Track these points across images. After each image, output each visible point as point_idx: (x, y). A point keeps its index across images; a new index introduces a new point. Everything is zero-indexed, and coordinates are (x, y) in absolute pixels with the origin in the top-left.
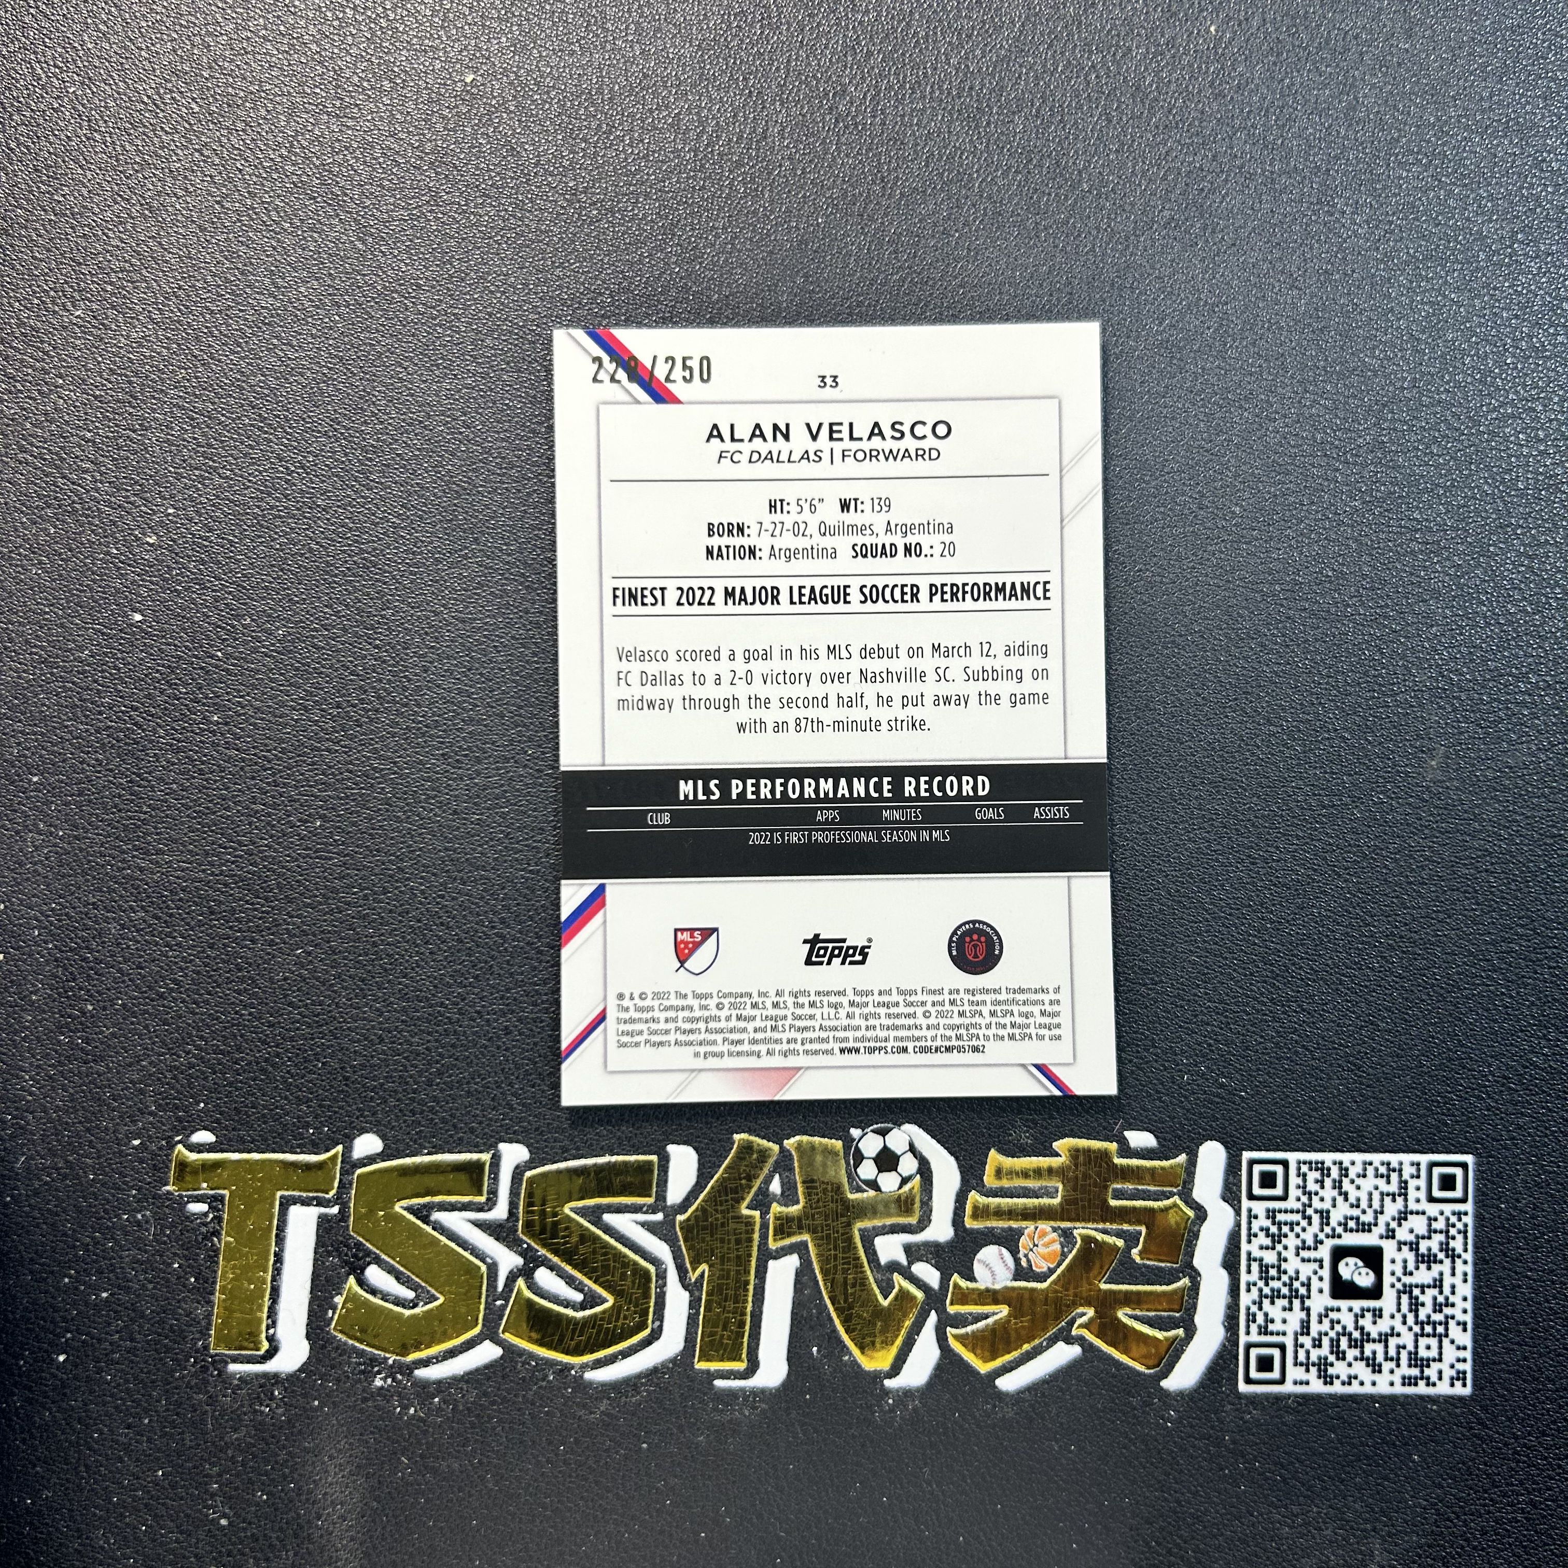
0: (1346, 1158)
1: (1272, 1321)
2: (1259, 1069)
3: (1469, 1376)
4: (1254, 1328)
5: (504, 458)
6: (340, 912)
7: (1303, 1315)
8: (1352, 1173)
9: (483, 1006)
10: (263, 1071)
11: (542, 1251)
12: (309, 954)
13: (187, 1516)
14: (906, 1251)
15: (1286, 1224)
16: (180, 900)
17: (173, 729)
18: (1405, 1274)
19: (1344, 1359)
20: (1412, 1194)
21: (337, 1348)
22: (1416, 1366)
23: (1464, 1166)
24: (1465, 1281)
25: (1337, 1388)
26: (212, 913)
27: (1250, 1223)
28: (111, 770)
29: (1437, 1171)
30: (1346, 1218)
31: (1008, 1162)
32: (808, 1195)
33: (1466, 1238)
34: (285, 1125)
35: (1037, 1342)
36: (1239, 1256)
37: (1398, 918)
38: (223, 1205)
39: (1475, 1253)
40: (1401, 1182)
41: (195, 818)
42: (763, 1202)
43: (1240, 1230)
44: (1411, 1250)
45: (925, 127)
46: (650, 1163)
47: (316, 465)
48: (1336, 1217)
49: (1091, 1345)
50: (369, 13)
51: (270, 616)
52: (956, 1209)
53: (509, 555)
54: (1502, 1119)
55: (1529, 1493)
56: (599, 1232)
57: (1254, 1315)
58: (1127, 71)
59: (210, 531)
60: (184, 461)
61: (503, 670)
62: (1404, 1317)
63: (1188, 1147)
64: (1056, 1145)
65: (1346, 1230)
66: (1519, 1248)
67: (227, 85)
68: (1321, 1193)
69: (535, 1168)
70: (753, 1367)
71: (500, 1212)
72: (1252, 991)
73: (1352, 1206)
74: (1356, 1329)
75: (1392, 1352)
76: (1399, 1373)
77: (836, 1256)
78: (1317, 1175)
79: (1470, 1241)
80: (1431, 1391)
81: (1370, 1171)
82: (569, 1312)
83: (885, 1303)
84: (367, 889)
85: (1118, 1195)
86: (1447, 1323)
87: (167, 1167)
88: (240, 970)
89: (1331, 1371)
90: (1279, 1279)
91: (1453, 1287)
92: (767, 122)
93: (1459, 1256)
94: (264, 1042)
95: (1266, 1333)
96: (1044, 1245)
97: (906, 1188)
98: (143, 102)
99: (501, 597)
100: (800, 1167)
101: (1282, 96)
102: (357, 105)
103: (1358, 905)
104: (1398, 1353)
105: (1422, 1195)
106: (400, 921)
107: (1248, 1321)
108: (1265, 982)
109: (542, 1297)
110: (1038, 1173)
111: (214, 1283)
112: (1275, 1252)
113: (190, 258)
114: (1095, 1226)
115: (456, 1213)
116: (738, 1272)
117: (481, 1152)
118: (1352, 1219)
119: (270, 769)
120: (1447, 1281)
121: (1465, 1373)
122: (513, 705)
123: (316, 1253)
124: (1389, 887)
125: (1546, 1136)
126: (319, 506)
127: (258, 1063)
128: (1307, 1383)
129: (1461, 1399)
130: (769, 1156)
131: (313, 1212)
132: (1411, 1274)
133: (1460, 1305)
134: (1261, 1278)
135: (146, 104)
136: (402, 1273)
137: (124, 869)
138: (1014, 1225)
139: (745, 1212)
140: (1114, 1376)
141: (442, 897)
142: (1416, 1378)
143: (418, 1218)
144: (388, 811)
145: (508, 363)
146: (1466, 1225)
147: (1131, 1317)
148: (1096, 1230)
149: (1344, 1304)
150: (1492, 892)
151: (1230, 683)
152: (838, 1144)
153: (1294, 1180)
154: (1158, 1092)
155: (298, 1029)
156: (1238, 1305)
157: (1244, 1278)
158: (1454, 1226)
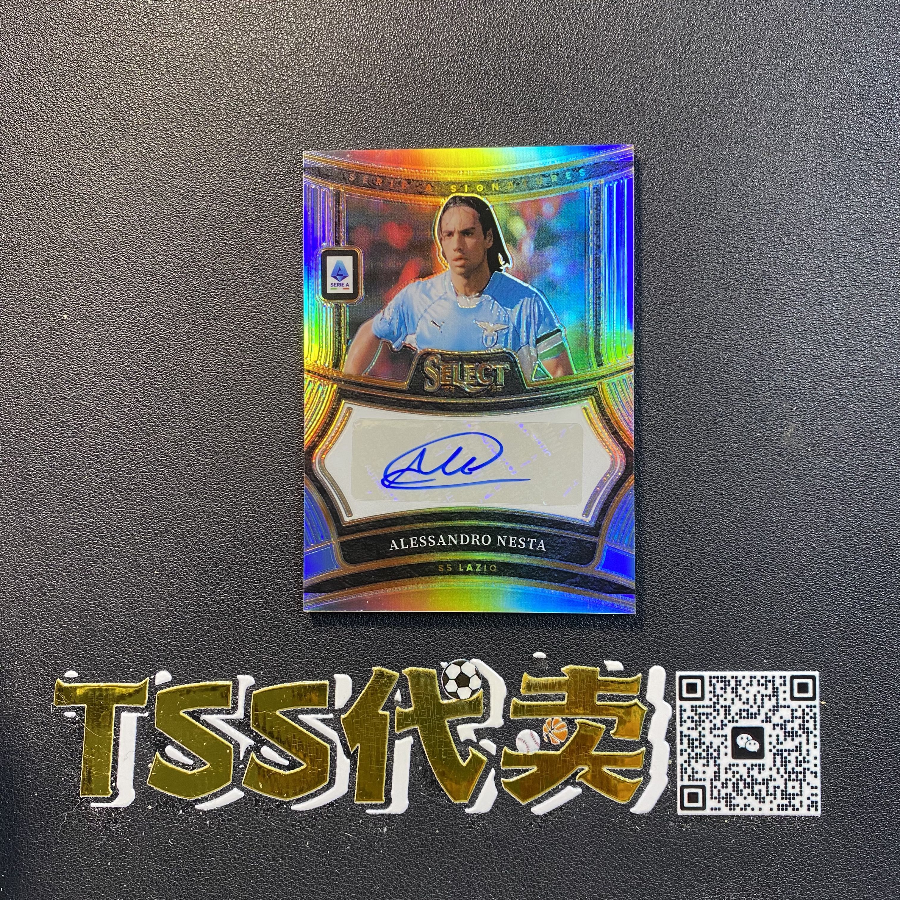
0: (740, 674)
1: (697, 772)
2: (684, 622)
3: (819, 804)
4: (686, 777)
5: (225, 275)
6: (142, 544)
7: (716, 769)
8: (744, 683)
9: (225, 596)
10: (104, 636)
11: (264, 737)
12: (125, 568)
13: (72, 889)
14: (475, 734)
15: (704, 714)
16: (53, 539)
17: (44, 441)
18: (778, 743)
19: (741, 795)
20: (781, 696)
21: (151, 794)
22: (786, 799)
23: (813, 678)
24: (815, 747)
25: (738, 812)
26: (71, 546)
27: (681, 714)
28: (11, 466)
29: (796, 682)
30: (740, 710)
31: (534, 680)
32: (416, 702)
33: (815, 721)
34: (116, 667)
35: (554, 786)
36: (675, 734)
37: (768, 529)
38: (84, 713)
39: (821, 730)
40: (774, 688)
41: (58, 492)
42: (390, 706)
43: (675, 719)
44: (781, 729)
45: (466, 62)
46: (324, 685)
47: (118, 284)
48: (734, 709)
49: (588, 788)
50: (138, 16)
51: (95, 374)
52: (504, 708)
53: (230, 332)
54: (837, 649)
55: (859, 874)
56: (297, 726)
57: (686, 769)
58: (588, 19)
59: (60, 326)
60: (44, 286)
61: (229, 399)
62: (778, 769)
63: (643, 669)
64: (563, 669)
65: (740, 718)
66: (848, 727)
67: (59, 63)
68: (725, 696)
69: (258, 689)
70: (389, 801)
71: (240, 714)
72: (678, 575)
73: (744, 703)
74: (749, 776)
75: (771, 790)
76: (776, 803)
77: (434, 737)
78: (722, 685)
79: (818, 723)
80: (796, 813)
81: (755, 682)
82: (281, 771)
83: (464, 764)
84: (157, 530)
85: (602, 698)
86: (805, 773)
87: (52, 692)
88: (87, 578)
89: (734, 802)
90: (700, 747)
91: (808, 751)
92: (371, 65)
93: (811, 732)
94: (102, 619)
95: (693, 780)
96: (557, 729)
97: (475, 696)
98: (11, 76)
99: (226, 357)
100: (412, 686)
101: (684, 28)
102: (132, 71)
103: (743, 521)
104: (775, 791)
105: (788, 695)
106: (176, 548)
107: (682, 773)
108: (687, 569)
109: (265, 763)
110: (552, 686)
111: (81, 757)
112: (698, 731)
113: (41, 167)
114: (587, 717)
115: (215, 716)
116: (378, 748)
117: (227, 680)
118: (744, 710)
119: (99, 462)
120: (804, 747)
121: (816, 802)
122: (236, 420)
123: (137, 739)
124: (763, 510)
125: (864, 659)
126: (120, 308)
127: (99, 632)
128: (719, 809)
129: (815, 818)
130: (394, 679)
131: (135, 716)
132: (782, 743)
133: (813, 761)
134: (689, 747)
135: (14, 78)
136: (187, 751)
137: (20, 522)
138: (540, 718)
139: (381, 712)
140: (602, 806)
141: (200, 533)
142: (786, 806)
143: (193, 718)
144: (166, 484)
145: (225, 219)
146: (815, 714)
147: (610, 770)
148: (588, 719)
149: (741, 762)
150: (827, 511)
151: (660, 390)
152: (435, 671)
153: (708, 688)
154: (623, 636)
155: (121, 611)
156: (675, 763)
157: (679, 747)
158: (808, 714)
